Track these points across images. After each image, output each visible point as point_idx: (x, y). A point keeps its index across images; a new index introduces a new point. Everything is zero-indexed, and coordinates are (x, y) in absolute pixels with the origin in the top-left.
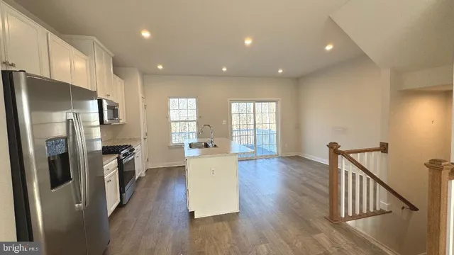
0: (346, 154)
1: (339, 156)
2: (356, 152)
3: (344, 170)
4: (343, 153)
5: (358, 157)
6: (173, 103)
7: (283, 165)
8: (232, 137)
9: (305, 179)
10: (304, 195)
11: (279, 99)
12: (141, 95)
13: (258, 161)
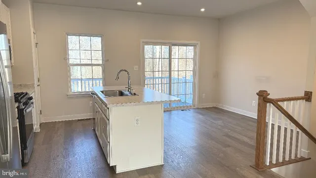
0: (275, 102)
1: (268, 104)
2: (283, 100)
3: (271, 123)
4: (271, 101)
5: (284, 105)
6: (73, 41)
7: (201, 116)
8: (144, 84)
9: (226, 130)
10: (229, 146)
11: (199, 43)
12: (32, 30)
13: (173, 112)
